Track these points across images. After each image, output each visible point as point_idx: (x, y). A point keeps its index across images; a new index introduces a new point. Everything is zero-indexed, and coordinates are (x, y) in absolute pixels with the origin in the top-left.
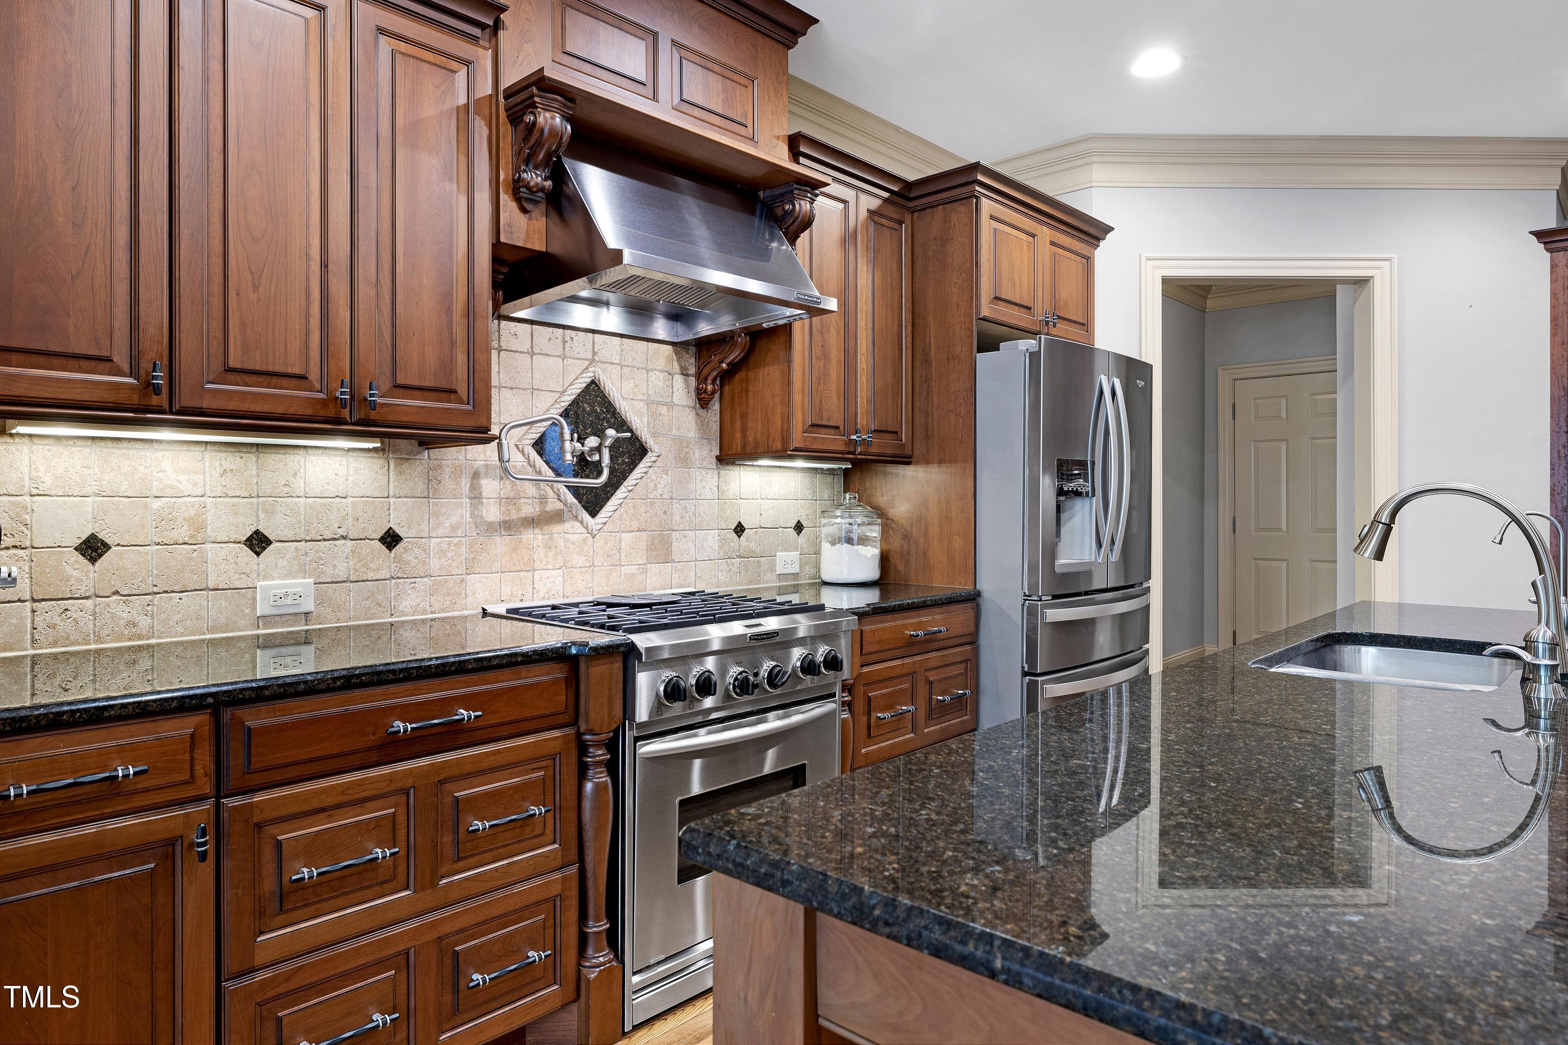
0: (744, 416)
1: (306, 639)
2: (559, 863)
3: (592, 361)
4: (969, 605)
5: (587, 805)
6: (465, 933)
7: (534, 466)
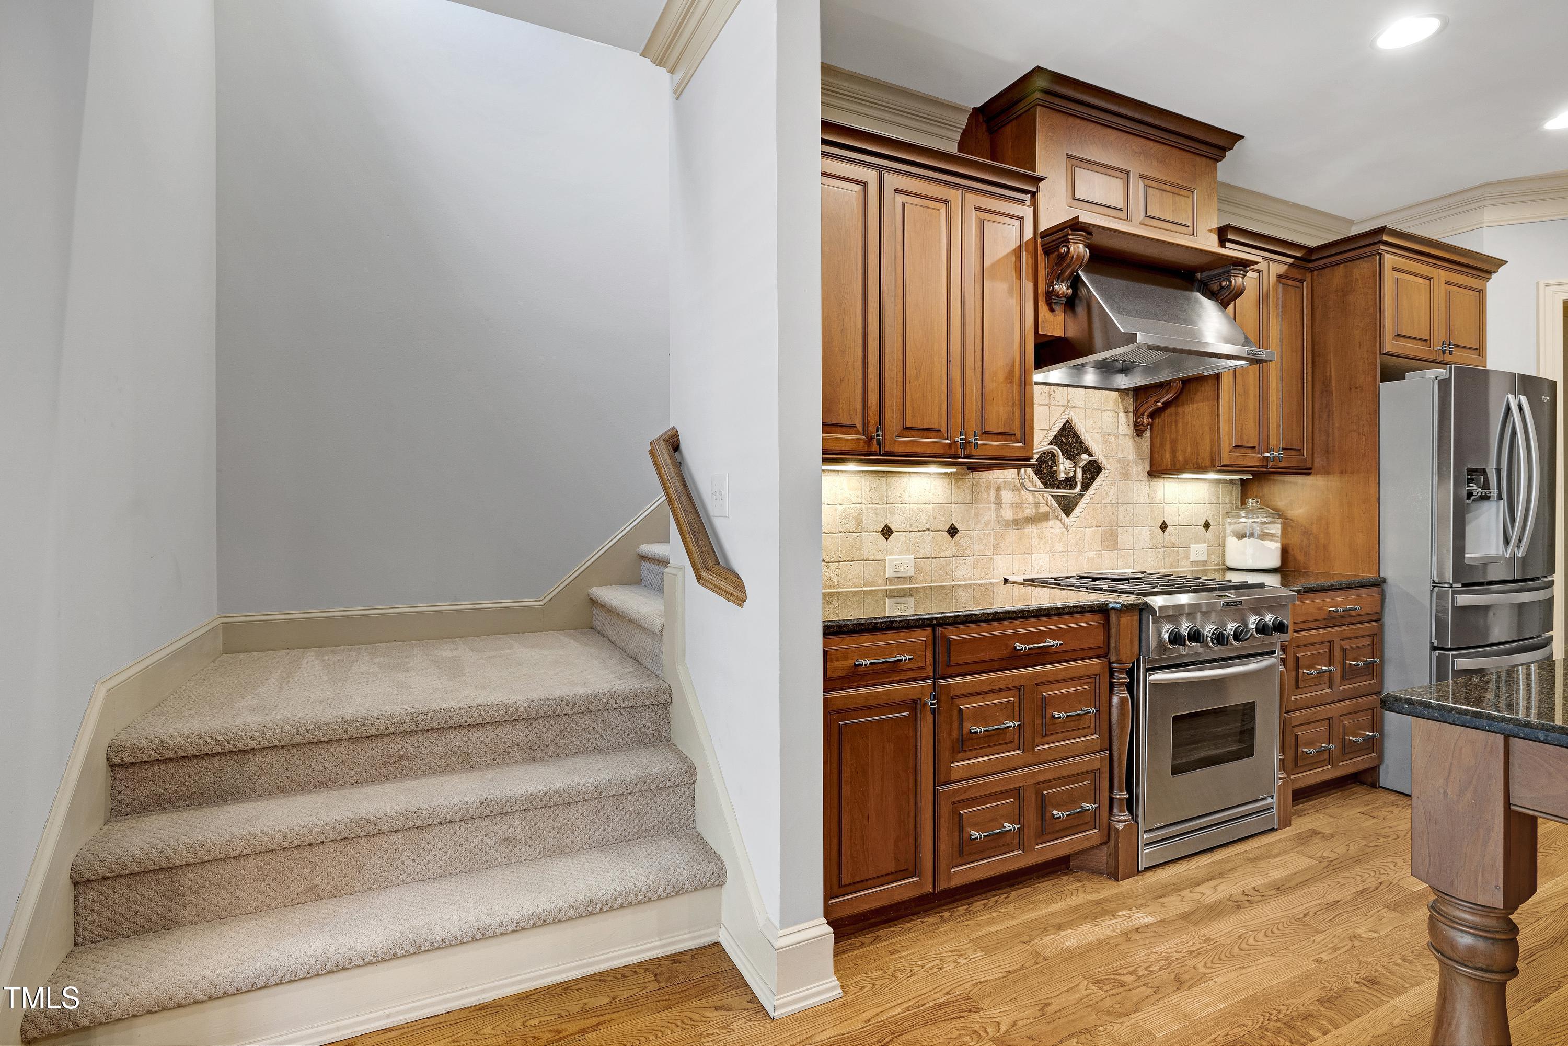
0: (1174, 442)
1: (909, 593)
2: (1098, 748)
3: (1067, 407)
4: (1376, 589)
5: (1115, 711)
6: (1049, 783)
7: (1032, 481)
